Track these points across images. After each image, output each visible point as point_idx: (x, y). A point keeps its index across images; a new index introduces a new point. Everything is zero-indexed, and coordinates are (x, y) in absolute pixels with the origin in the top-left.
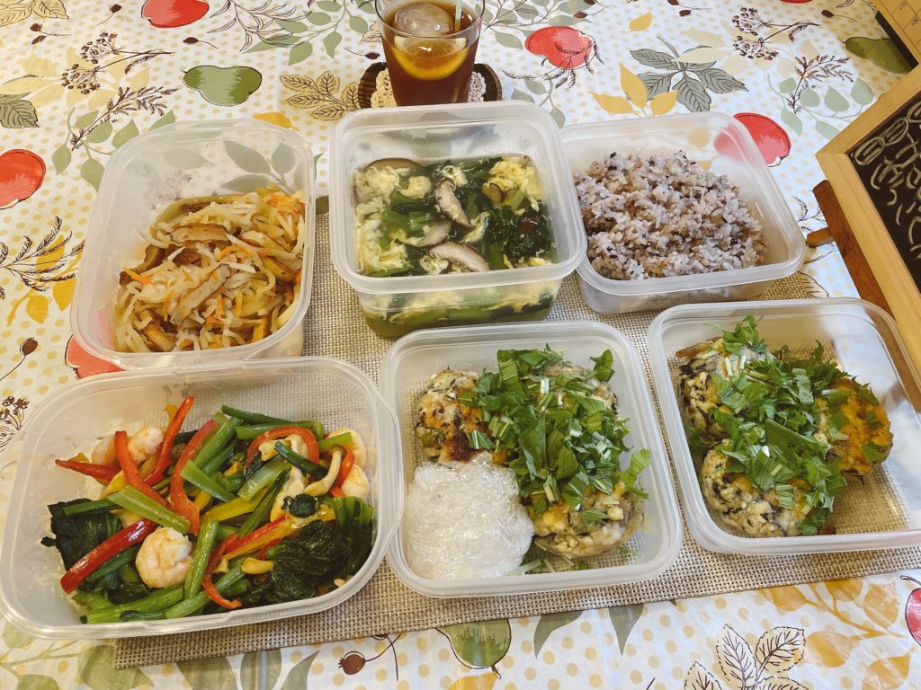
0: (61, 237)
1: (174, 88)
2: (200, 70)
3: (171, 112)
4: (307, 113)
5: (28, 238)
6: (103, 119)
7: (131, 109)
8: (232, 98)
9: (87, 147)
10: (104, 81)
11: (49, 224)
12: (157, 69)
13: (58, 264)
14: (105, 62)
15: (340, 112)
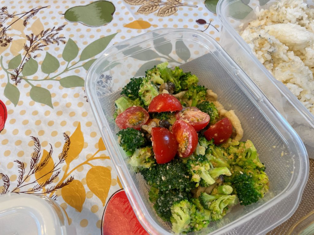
0: (44, 151)
1: (62, 25)
2: (72, 10)
3: (70, 40)
4: (155, 14)
5: (18, 162)
6: (26, 58)
7: (42, 46)
8: (103, 20)
9: (27, 80)
10: (13, 35)
11: (30, 145)
12: (44, 18)
13: (54, 173)
14: (7, 24)
15: (173, 9)
